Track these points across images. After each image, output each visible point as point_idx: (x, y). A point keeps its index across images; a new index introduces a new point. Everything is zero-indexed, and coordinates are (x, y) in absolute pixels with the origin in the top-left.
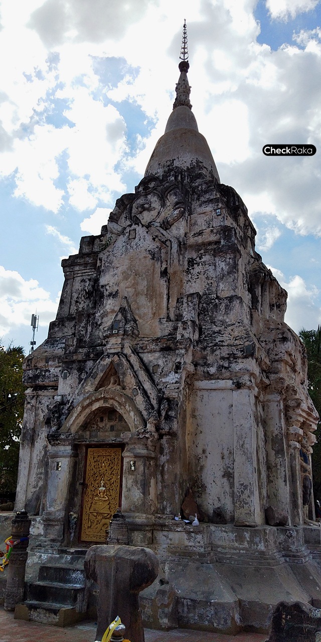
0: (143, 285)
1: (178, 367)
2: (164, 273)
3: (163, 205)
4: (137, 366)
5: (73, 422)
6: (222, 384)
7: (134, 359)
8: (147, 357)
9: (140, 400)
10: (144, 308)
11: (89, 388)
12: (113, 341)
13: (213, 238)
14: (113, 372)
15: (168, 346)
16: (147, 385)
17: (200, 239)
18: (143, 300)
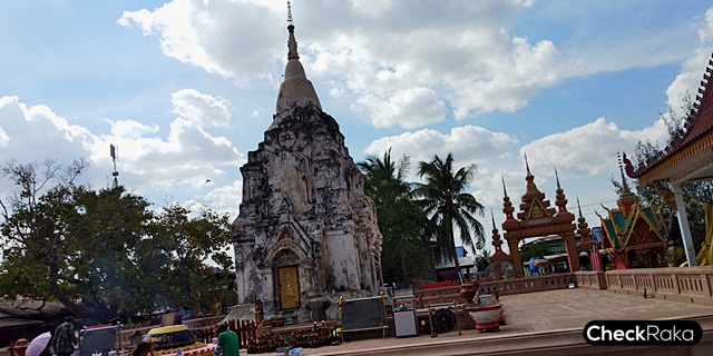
0: (293, 185)
1: (318, 227)
2: (304, 178)
3: (297, 137)
4: (298, 228)
5: (270, 257)
6: (339, 232)
7: (296, 224)
8: (302, 223)
9: (302, 244)
10: (296, 198)
11: (275, 240)
12: (283, 216)
13: (327, 157)
14: (286, 232)
15: (312, 216)
16: (305, 237)
17: (319, 158)
18: (294, 193)
